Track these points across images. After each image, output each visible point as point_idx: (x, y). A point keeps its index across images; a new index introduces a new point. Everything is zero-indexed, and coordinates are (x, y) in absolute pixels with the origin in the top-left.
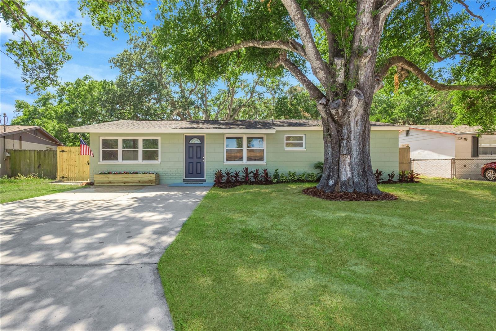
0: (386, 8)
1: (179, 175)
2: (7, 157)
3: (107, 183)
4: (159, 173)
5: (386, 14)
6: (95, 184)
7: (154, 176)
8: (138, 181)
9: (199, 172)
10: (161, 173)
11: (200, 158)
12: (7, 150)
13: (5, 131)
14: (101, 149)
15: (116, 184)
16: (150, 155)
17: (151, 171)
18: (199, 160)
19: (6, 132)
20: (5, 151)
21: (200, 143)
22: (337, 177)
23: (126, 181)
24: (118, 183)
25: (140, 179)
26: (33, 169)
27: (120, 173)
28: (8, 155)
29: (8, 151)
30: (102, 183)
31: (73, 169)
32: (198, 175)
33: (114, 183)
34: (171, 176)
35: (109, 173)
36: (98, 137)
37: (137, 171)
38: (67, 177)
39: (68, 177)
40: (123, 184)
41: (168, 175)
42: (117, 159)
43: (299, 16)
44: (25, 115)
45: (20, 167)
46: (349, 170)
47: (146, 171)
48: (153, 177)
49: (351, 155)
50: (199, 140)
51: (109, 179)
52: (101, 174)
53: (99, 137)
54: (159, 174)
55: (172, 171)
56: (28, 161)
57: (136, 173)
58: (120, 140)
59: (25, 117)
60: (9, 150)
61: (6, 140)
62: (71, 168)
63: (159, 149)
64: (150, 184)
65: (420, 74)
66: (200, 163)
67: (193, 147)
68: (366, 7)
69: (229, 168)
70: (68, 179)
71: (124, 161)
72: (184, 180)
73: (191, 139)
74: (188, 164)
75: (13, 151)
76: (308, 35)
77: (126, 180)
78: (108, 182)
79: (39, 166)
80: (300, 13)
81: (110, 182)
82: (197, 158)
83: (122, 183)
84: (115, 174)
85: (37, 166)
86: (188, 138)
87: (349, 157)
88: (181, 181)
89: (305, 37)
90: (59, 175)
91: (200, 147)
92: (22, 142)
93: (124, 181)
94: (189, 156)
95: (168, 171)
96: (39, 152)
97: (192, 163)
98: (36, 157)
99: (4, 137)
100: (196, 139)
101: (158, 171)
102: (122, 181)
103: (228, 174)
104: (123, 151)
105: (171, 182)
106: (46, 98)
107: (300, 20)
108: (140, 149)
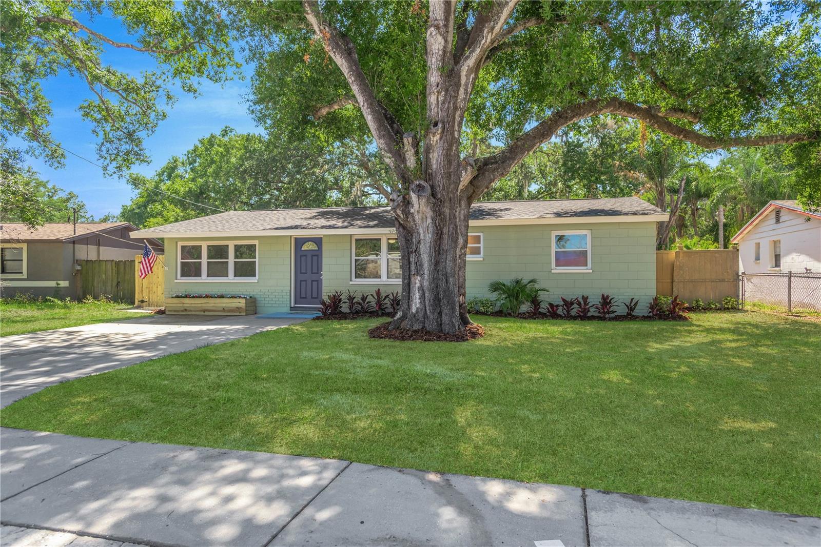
0: (467, 58)
1: (283, 300)
2: (78, 270)
3: (182, 311)
4: (256, 296)
5: (468, 66)
6: (167, 313)
7: (243, 301)
8: (222, 309)
9: (315, 295)
10: (259, 296)
11: (317, 273)
12: (77, 261)
13: (75, 234)
14: (179, 261)
15: (194, 313)
16: (245, 270)
17: (244, 293)
18: (314, 277)
19: (77, 234)
20: (74, 263)
21: (317, 249)
22: (406, 307)
23: (207, 308)
24: (195, 311)
25: (224, 305)
26: (109, 288)
27: (200, 297)
28: (79, 268)
29: (79, 262)
30: (175, 311)
31: (155, 289)
32: (314, 300)
33: (191, 311)
34: (272, 302)
35: (186, 297)
36: (175, 244)
37: (224, 293)
38: (147, 300)
39: (149, 300)
40: (203, 313)
41: (267, 299)
42: (200, 275)
43: (353, 79)
44: (143, 197)
45: (93, 285)
46: (418, 297)
47: (237, 293)
48: (241, 303)
49: (422, 275)
50: (315, 245)
51: (184, 305)
52: (177, 297)
53: (177, 243)
54: (255, 298)
55: (273, 294)
56: (104, 276)
57: (222, 297)
58: (204, 246)
59: (142, 200)
60: (80, 260)
61: (76, 245)
62: (152, 287)
63: (257, 260)
64: (238, 314)
65: (656, 123)
66: (317, 281)
67: (306, 256)
68: (433, 62)
69: (352, 290)
70: (149, 304)
71: (209, 278)
72: (291, 307)
73: (304, 244)
74: (299, 283)
75: (84, 263)
76: (366, 104)
77: (206, 306)
78: (182, 309)
79: (118, 283)
80: (353, 74)
81: (186, 310)
82: (312, 273)
83: (201, 311)
84: (193, 297)
85: (115, 284)
86: (299, 242)
87: (419, 278)
88: (287, 310)
89: (363, 106)
90: (138, 297)
91: (317, 256)
92: (101, 247)
93: (204, 308)
94: (299, 270)
95: (269, 294)
96: (118, 264)
97: (306, 281)
98: (114, 271)
99: (74, 242)
100: (310, 243)
101: (254, 293)
102: (201, 309)
103: (351, 299)
104: (208, 262)
105: (271, 311)
106: (171, 167)
107: (355, 83)
108: (231, 259)
